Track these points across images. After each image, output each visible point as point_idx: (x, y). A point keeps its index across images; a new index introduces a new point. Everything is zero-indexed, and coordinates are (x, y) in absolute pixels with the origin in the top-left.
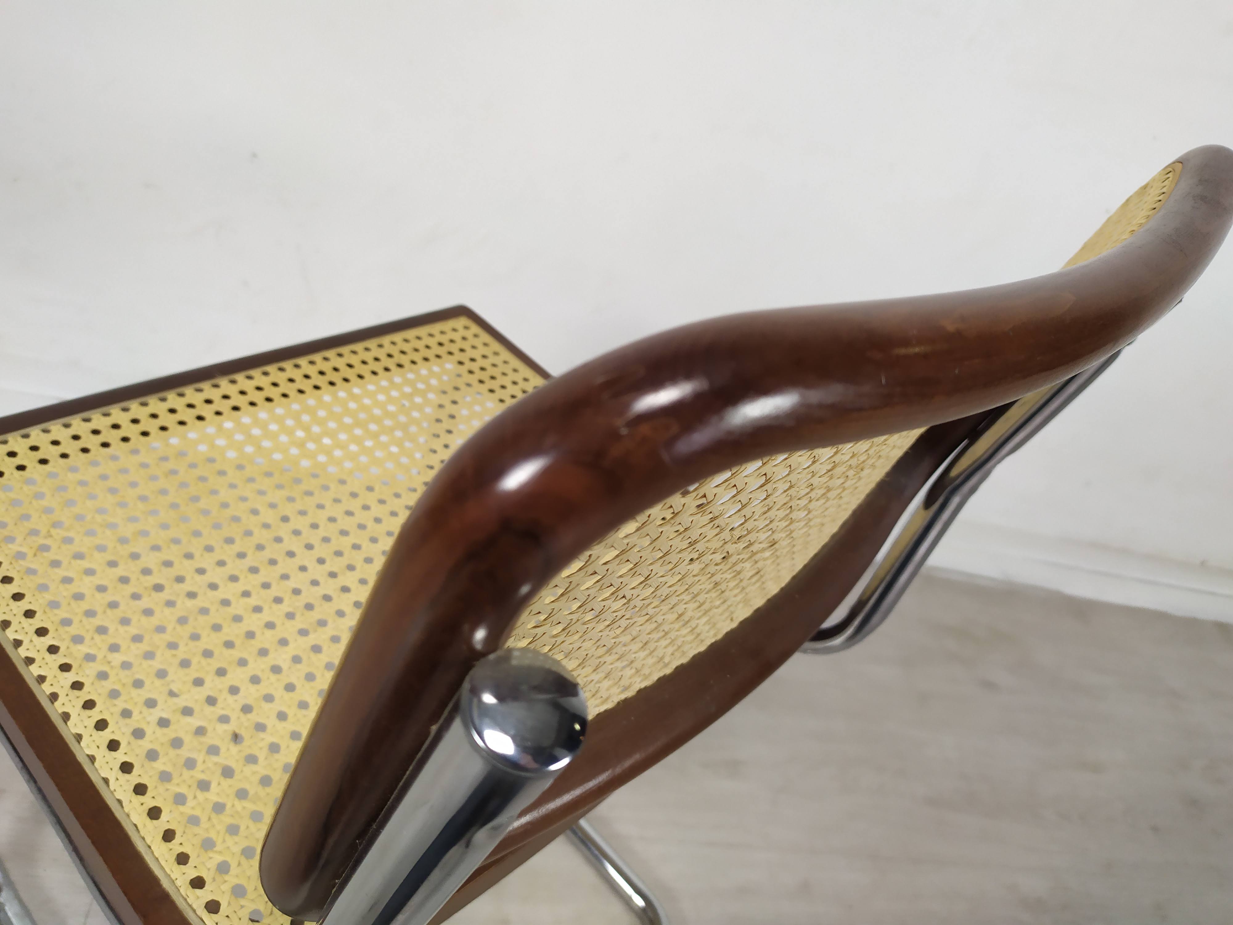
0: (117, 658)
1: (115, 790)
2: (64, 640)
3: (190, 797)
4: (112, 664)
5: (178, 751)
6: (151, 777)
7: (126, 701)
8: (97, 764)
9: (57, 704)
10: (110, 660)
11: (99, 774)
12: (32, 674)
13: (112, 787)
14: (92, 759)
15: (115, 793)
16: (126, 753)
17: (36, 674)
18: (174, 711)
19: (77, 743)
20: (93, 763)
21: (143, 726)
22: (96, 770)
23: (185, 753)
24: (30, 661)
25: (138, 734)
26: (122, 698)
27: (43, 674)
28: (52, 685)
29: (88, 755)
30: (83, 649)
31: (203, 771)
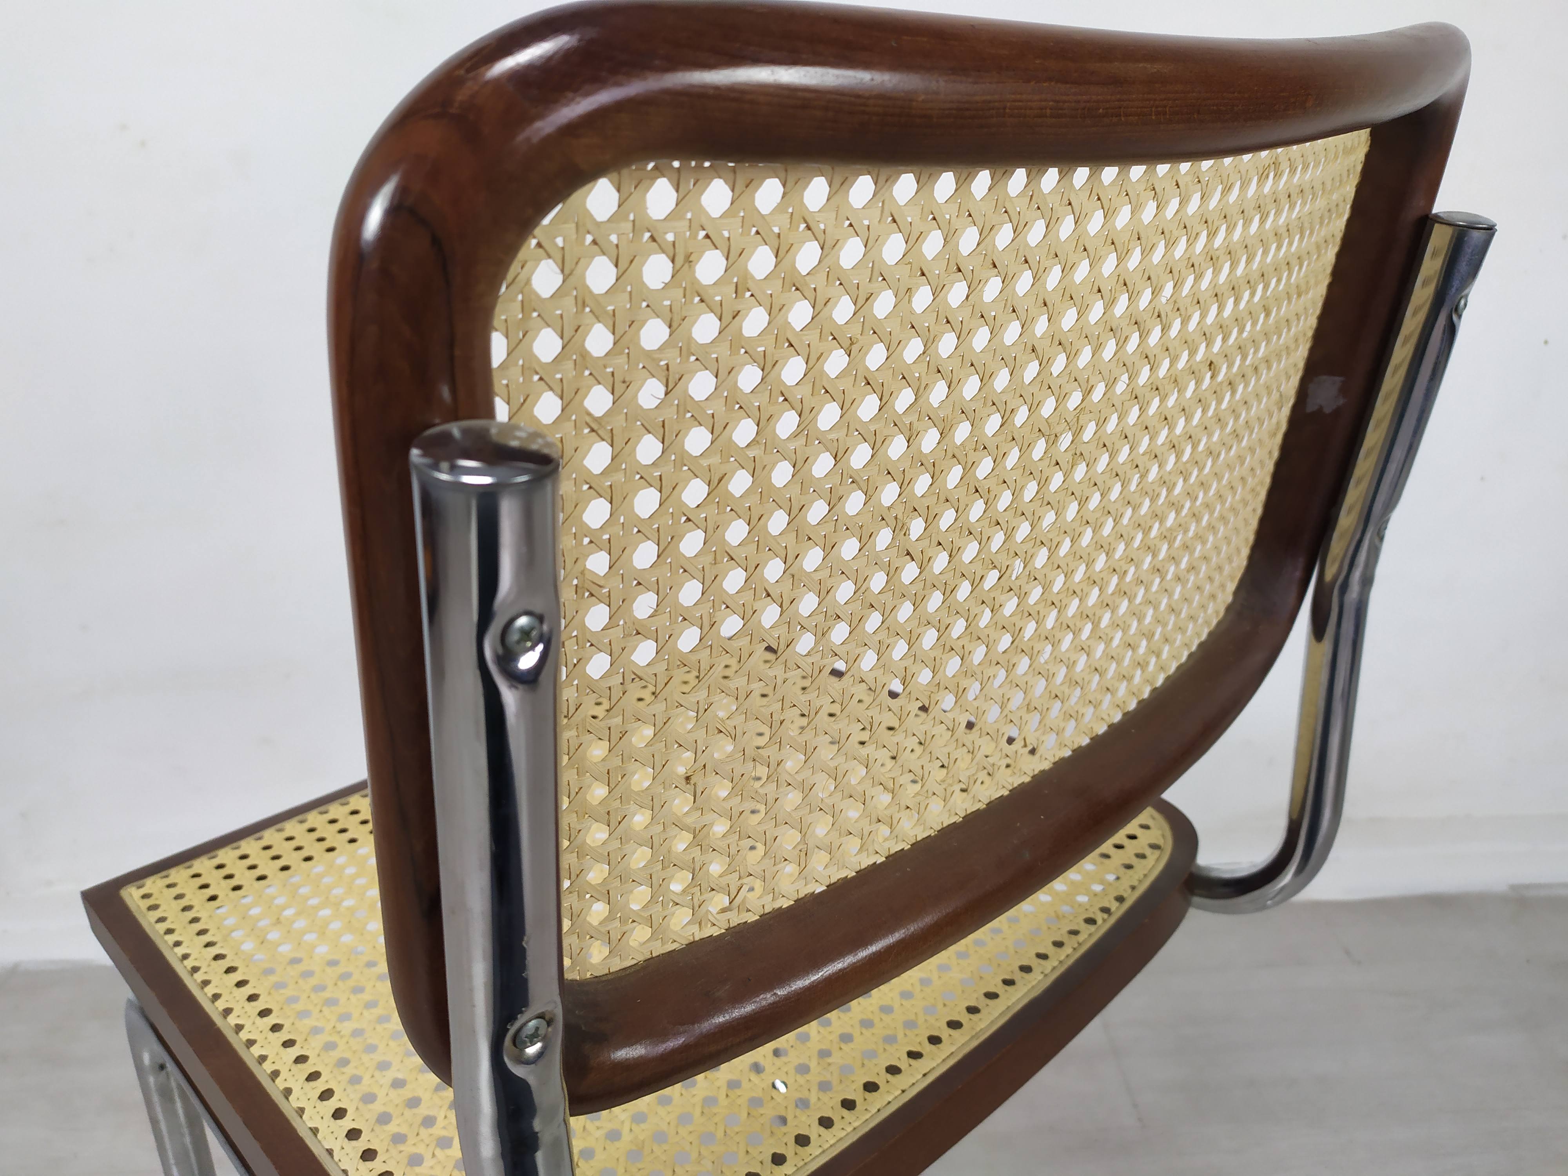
0: (347, 1027)
1: (340, 1160)
2: (289, 1017)
3: (427, 1156)
4: (342, 1033)
5: (415, 1111)
6: (382, 1140)
7: (356, 1067)
8: (319, 1136)
9: (278, 1081)
10: (339, 1029)
11: (323, 1146)
12: (253, 1055)
13: (336, 1158)
14: (315, 1131)
15: (340, 1164)
16: (353, 1120)
17: (257, 1055)
18: (411, 1070)
19: (299, 1118)
20: (316, 1135)
21: (375, 1090)
22: (320, 1142)
23: (423, 1111)
24: (250, 1043)
25: (369, 1098)
26: (352, 1065)
27: (264, 1053)
28: (274, 1063)
29: (310, 1128)
30: (309, 1022)
31: (444, 1128)
